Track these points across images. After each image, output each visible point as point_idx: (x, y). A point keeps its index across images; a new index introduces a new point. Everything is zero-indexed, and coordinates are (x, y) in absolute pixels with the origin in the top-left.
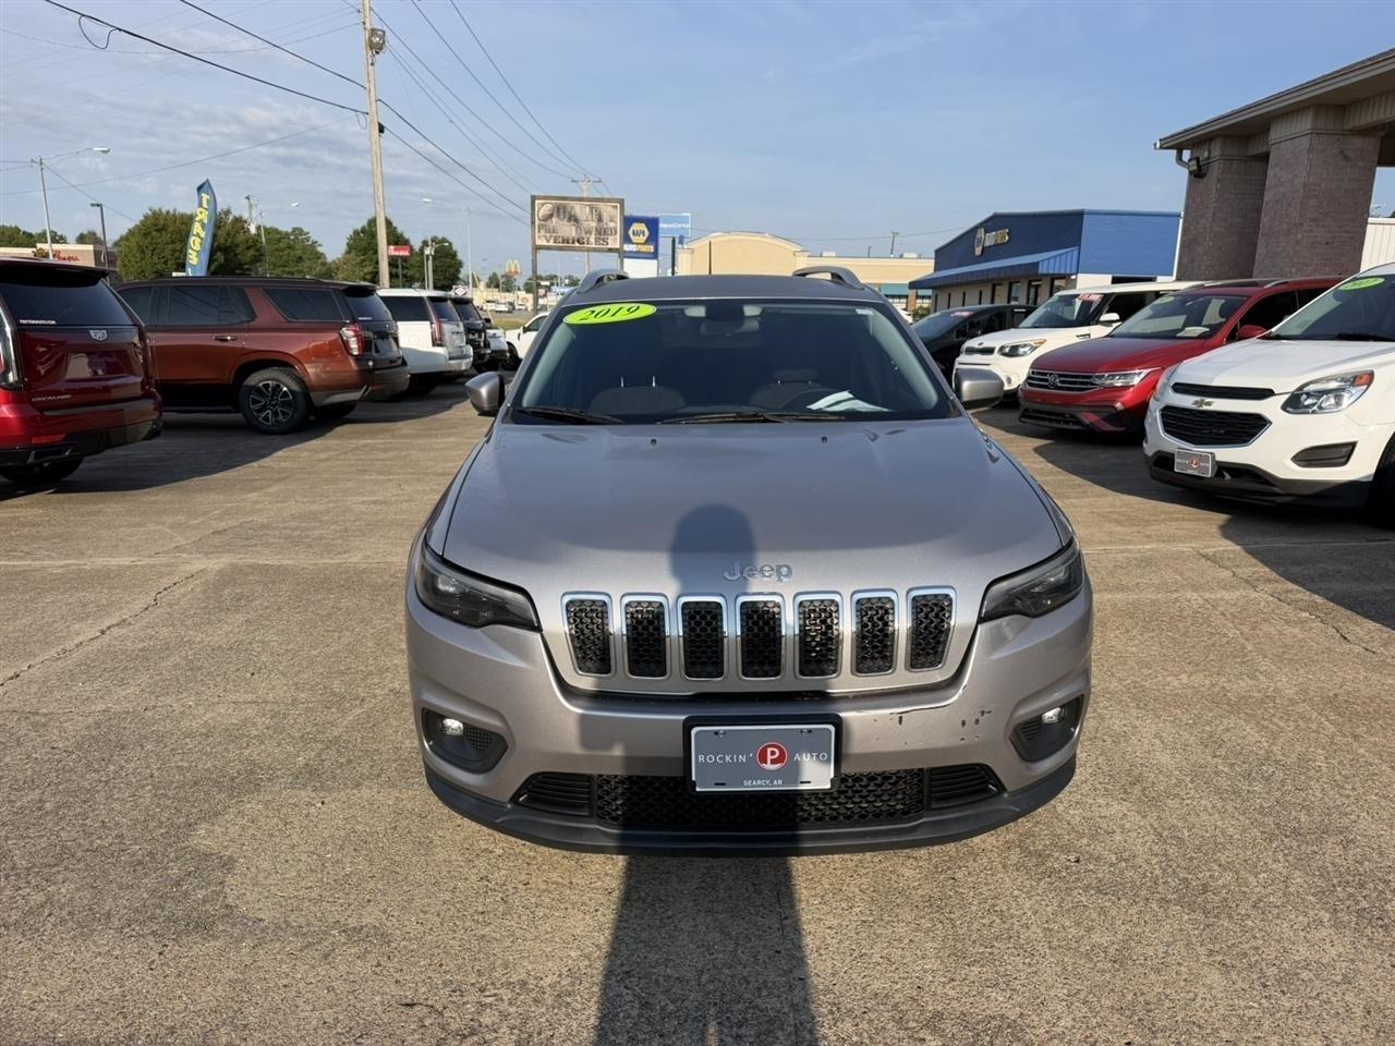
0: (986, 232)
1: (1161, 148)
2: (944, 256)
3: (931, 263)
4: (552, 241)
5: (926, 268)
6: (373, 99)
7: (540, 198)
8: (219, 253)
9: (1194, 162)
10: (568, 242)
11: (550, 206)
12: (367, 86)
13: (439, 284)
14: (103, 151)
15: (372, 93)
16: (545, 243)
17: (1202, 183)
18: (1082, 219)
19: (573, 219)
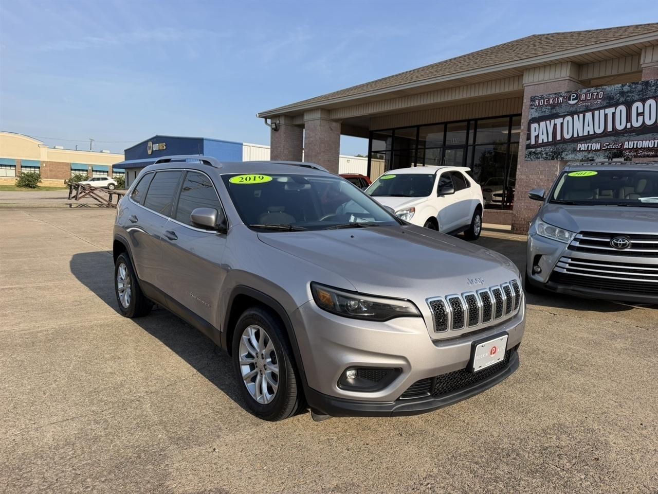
0: (153, 144)
1: (259, 117)
2: (129, 153)
3: (123, 156)
5: (121, 159)
9: (274, 125)
17: (277, 134)
18: (203, 143)
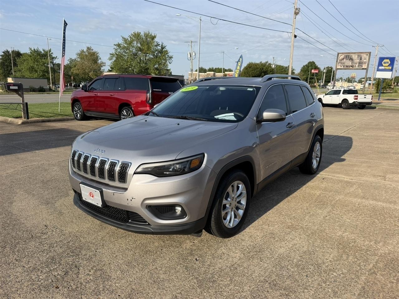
4: (343, 67)
6: (294, 28)
7: (340, 53)
8: (263, 73)
10: (348, 67)
11: (344, 56)
12: (293, 25)
13: (327, 81)
14: (237, 49)
15: (294, 27)
16: (340, 67)
19: (351, 59)
